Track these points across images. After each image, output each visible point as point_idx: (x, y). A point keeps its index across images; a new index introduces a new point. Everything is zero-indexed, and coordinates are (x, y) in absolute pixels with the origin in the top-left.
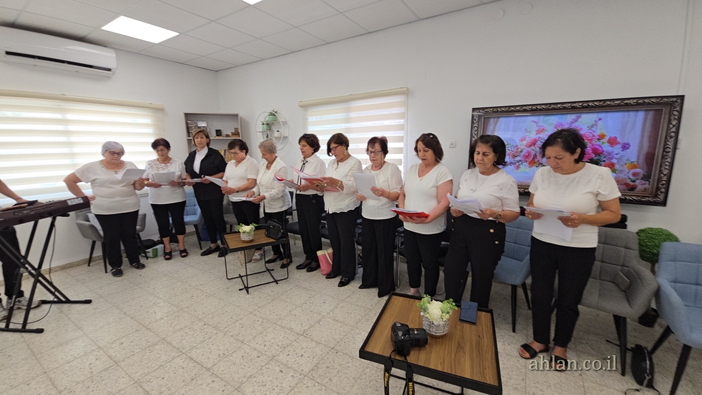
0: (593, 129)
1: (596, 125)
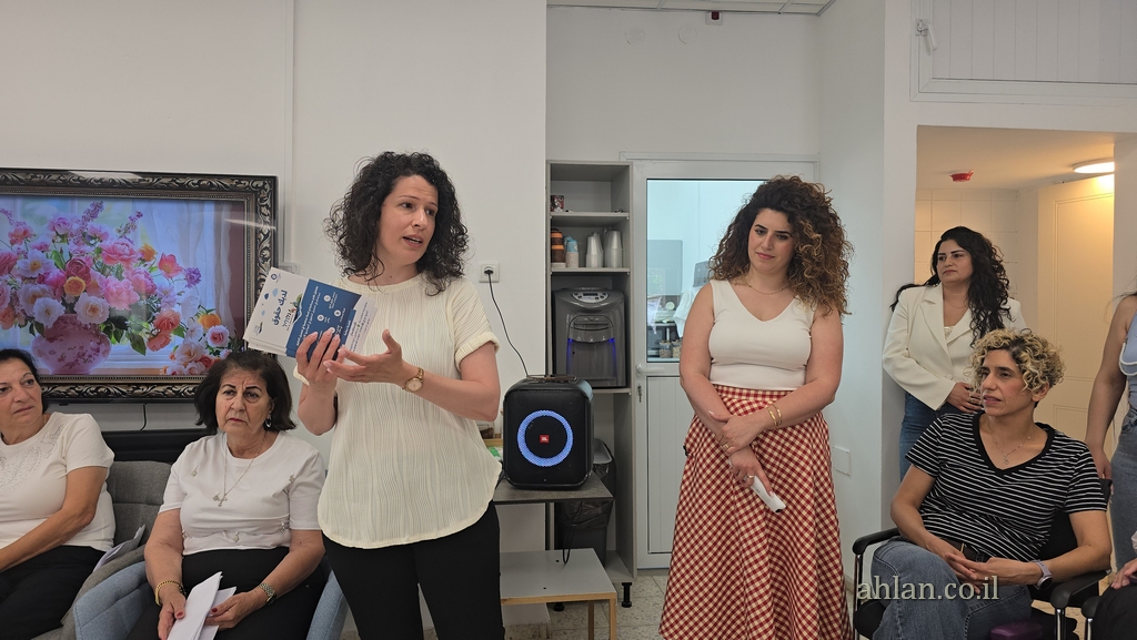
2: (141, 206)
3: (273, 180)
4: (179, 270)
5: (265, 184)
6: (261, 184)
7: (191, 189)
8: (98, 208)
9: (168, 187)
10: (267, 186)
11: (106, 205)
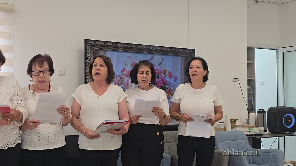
0: (161, 66)
1: (162, 63)
2: (164, 57)
4: (172, 76)
7: (175, 52)
8: (153, 57)
9: (170, 51)
11: (155, 56)
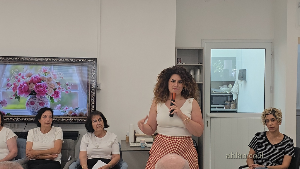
3: (96, 59)
5: (93, 60)
6: (92, 60)
7: (73, 62)
9: (67, 62)
10: (94, 61)
